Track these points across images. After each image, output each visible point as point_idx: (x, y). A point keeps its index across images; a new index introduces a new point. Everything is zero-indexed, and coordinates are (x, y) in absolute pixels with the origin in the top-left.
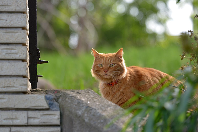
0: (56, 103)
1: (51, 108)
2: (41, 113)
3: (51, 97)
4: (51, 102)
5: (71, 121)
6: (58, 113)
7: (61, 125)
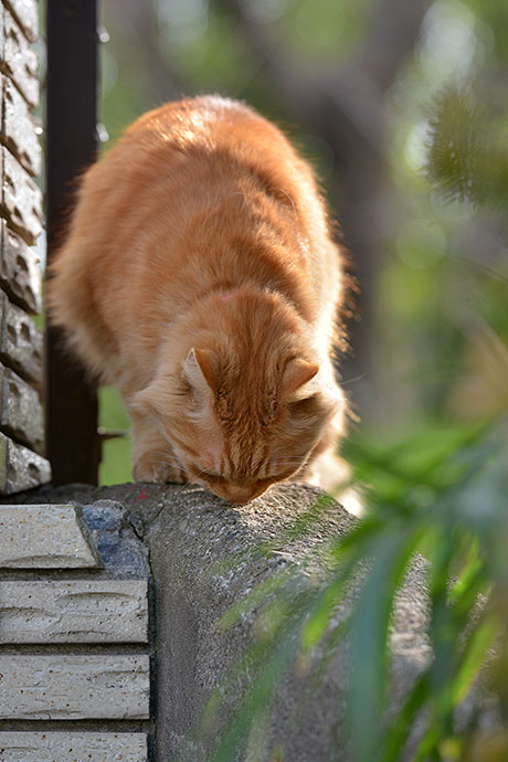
0: (134, 543)
1: (108, 566)
2: (62, 587)
3: (108, 514)
4: (112, 539)
5: (192, 622)
6: (139, 588)
7: (149, 644)
